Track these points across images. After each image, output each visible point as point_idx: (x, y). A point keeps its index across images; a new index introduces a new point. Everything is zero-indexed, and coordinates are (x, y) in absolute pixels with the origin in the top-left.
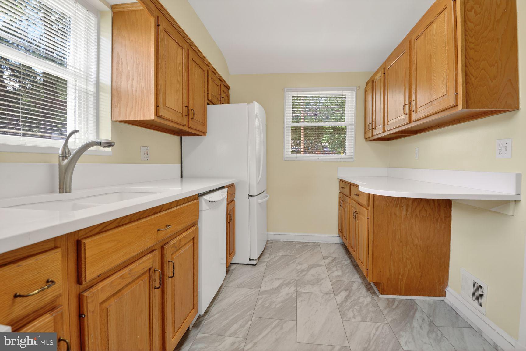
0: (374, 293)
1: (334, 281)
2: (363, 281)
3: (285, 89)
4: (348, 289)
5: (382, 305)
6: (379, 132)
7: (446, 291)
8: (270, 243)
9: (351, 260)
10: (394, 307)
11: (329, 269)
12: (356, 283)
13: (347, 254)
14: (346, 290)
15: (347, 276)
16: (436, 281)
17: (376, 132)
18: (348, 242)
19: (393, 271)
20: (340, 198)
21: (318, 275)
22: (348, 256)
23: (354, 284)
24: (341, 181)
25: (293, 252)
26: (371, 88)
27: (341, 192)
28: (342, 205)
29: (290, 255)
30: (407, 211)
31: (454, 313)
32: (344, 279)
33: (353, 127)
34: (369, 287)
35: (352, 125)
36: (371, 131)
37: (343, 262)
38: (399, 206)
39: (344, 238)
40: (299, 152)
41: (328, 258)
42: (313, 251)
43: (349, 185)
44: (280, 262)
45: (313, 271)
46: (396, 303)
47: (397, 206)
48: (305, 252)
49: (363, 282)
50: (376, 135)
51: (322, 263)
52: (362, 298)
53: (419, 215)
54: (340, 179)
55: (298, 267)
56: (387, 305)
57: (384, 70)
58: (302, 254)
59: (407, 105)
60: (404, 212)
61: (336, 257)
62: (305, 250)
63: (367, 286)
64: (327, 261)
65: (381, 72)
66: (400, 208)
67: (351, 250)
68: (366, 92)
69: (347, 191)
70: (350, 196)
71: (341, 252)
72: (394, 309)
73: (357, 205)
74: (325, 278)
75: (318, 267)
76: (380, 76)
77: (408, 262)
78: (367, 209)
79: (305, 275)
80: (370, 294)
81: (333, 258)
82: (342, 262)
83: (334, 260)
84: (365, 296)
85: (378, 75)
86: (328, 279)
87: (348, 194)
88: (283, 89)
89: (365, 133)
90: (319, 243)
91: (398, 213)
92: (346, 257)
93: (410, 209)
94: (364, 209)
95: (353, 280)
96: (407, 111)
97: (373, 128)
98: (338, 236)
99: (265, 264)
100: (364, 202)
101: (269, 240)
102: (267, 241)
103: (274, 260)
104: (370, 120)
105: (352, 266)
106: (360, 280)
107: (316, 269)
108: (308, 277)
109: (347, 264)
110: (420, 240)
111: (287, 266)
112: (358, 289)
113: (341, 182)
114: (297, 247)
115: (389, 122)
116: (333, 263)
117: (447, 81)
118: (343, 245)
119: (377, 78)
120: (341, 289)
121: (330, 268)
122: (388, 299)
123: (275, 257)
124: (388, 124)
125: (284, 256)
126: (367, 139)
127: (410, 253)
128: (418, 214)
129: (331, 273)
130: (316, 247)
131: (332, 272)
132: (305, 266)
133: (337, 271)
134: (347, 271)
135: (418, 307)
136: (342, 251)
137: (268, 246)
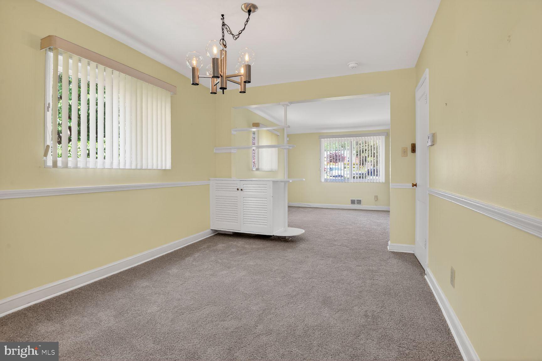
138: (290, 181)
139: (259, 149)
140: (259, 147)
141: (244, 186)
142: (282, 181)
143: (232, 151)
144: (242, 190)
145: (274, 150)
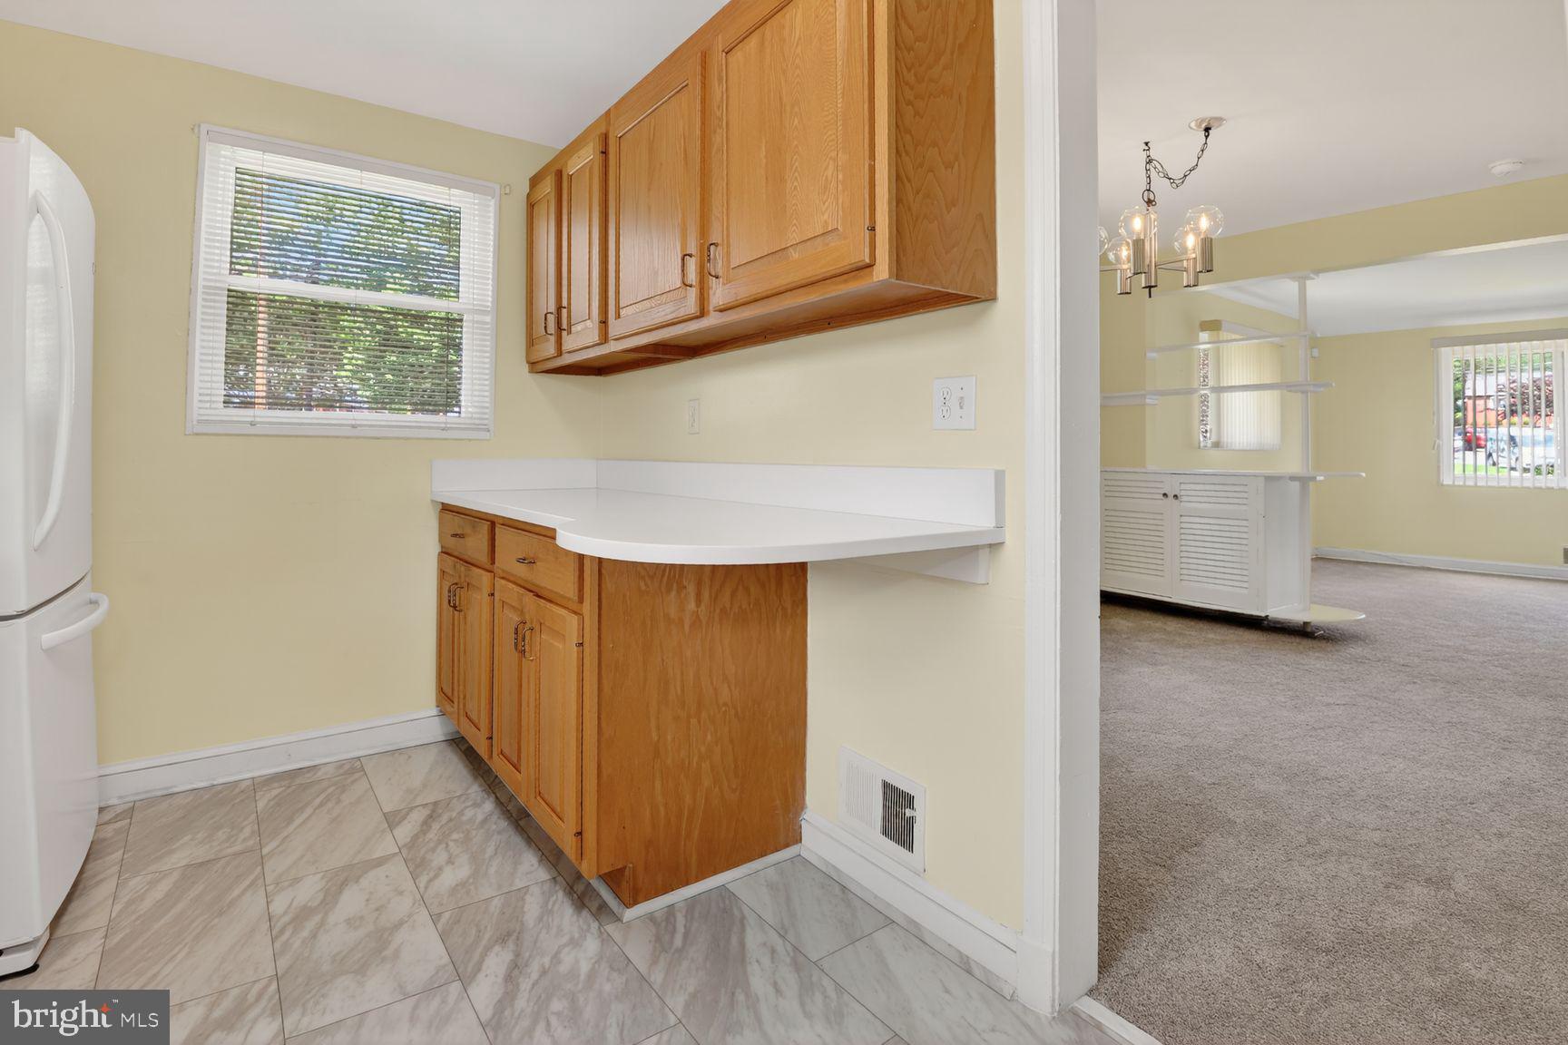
0: (602, 911)
1: (447, 915)
2: (555, 874)
3: (204, 128)
4: (509, 934)
5: (638, 951)
6: (583, 340)
7: (803, 823)
8: (117, 818)
9: (497, 797)
10: (678, 941)
11: (417, 866)
12: (532, 895)
13: (476, 778)
14: (502, 940)
15: (492, 870)
16: (778, 802)
17: (569, 343)
18: (484, 734)
19: (662, 809)
20: (442, 573)
21: (377, 910)
22: (480, 786)
23: (528, 898)
24: (446, 509)
25: (247, 831)
26: (553, 194)
27: (445, 552)
28: (452, 600)
29: (230, 851)
30: (699, 601)
31: (837, 890)
32: (486, 891)
33: (488, 319)
34: (580, 888)
35: (484, 312)
36: (552, 339)
37: (469, 813)
38: (675, 585)
39: (463, 719)
40: (247, 404)
41: (404, 818)
42: (339, 801)
43: (485, 527)
44: (180, 906)
45: (351, 901)
46: (680, 921)
47: (669, 590)
48: (305, 816)
49: (554, 878)
50: (569, 352)
51: (386, 846)
52: (567, 949)
53: (731, 608)
54: (443, 503)
55: (279, 905)
56: (656, 942)
57: (604, 140)
58: (291, 828)
59: (690, 256)
60: (692, 606)
61: (436, 804)
62: (302, 809)
63: (571, 888)
64: (404, 832)
65: (592, 144)
66: (678, 592)
67: (499, 766)
68: (531, 206)
69: (476, 545)
70: (493, 562)
71: (454, 779)
72: (680, 951)
73: (529, 598)
74: (410, 916)
75: (372, 874)
76: (588, 155)
77: (703, 765)
78: (575, 613)
79: (314, 936)
80: (590, 919)
81: (426, 812)
82: (464, 818)
83: (430, 816)
84: (577, 935)
85: (582, 152)
86: (423, 916)
87: (483, 558)
88: (195, 128)
89: (531, 342)
90: (359, 758)
91: (673, 612)
92: (475, 790)
93: (706, 595)
94: (563, 612)
95: (519, 884)
96: (692, 276)
97: (559, 328)
98: (434, 711)
99: (96, 942)
100: (564, 584)
101: (114, 801)
102: (101, 810)
103: (147, 904)
104: (546, 302)
105: (504, 824)
106: (543, 874)
107: (364, 882)
108: (336, 938)
109: (485, 821)
110: (733, 688)
111: (221, 913)
112: (545, 918)
113: (449, 516)
114: (261, 805)
115: (623, 312)
116: (431, 835)
117: (840, 187)
118: (459, 744)
119: (573, 167)
120: (484, 942)
121: (423, 859)
122: (651, 917)
123: (153, 884)
124: (618, 316)
125: (202, 864)
126: (535, 366)
127: (709, 737)
128: (728, 606)
129: (431, 880)
130: (349, 781)
131: (432, 874)
132: (308, 890)
133: (453, 864)
134: (490, 850)
135: (746, 911)
136: (456, 766)
137: (109, 835)
138: (1318, 478)
139: (1222, 395)
140: (1220, 390)
141: (1183, 487)
142: (1293, 478)
143: (1148, 401)
144: (1176, 496)
145: (1270, 397)
